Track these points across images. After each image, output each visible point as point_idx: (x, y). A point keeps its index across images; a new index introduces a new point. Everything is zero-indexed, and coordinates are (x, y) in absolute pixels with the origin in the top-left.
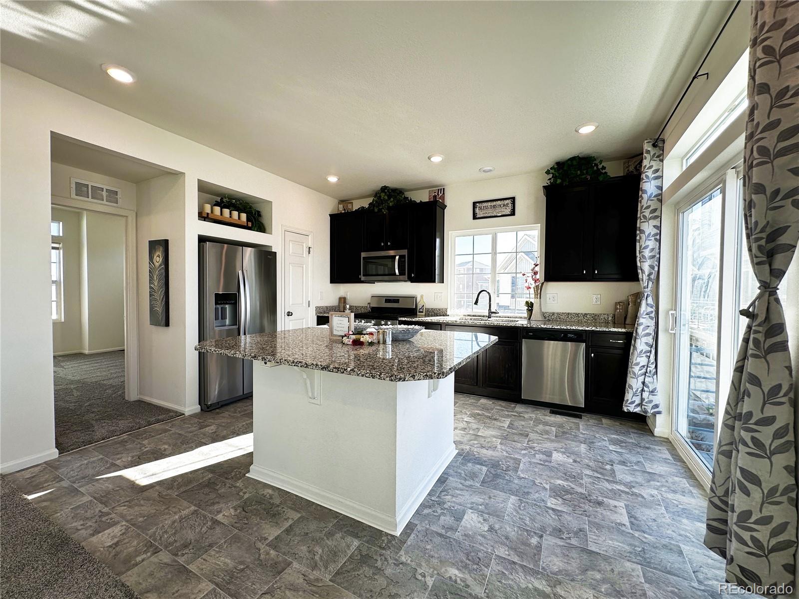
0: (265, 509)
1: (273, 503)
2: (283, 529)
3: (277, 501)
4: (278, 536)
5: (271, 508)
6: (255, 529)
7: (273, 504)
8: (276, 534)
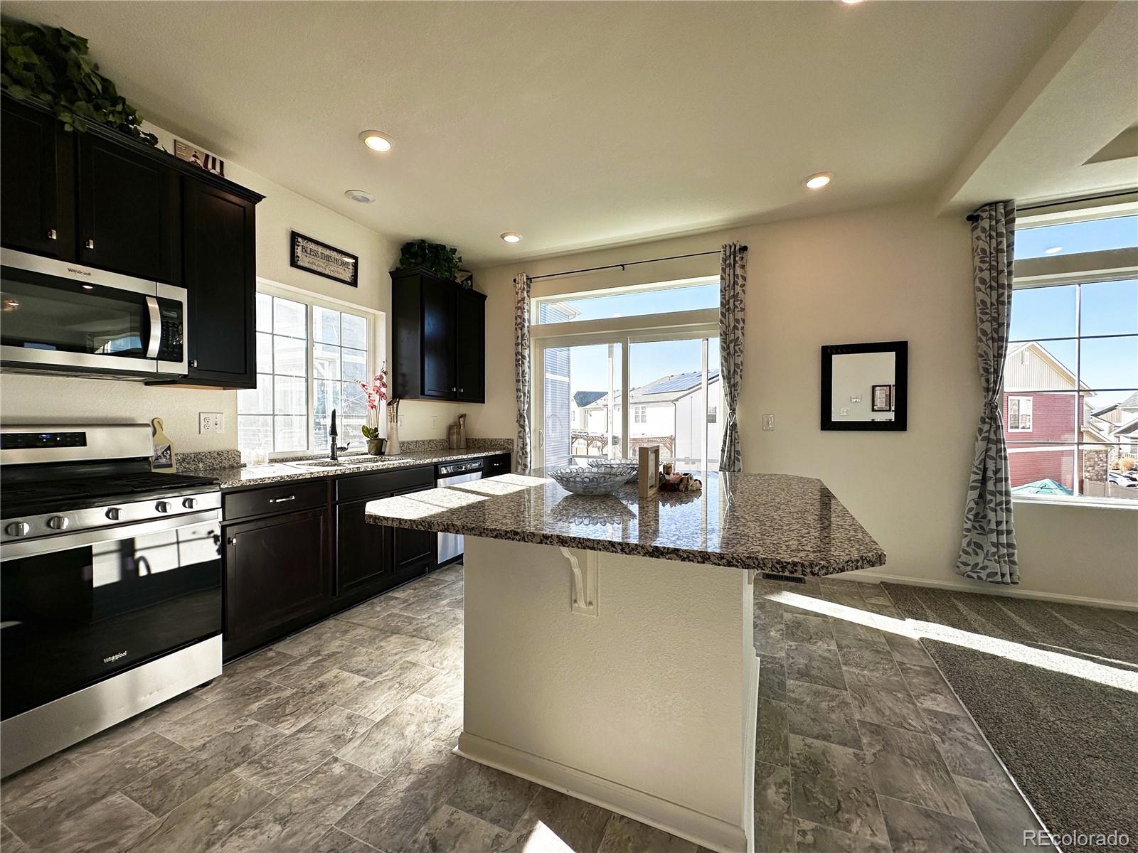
0: (814, 780)
1: (792, 775)
2: (826, 743)
3: (785, 773)
4: (840, 744)
5: (805, 772)
6: (853, 774)
7: (796, 774)
8: (839, 748)
